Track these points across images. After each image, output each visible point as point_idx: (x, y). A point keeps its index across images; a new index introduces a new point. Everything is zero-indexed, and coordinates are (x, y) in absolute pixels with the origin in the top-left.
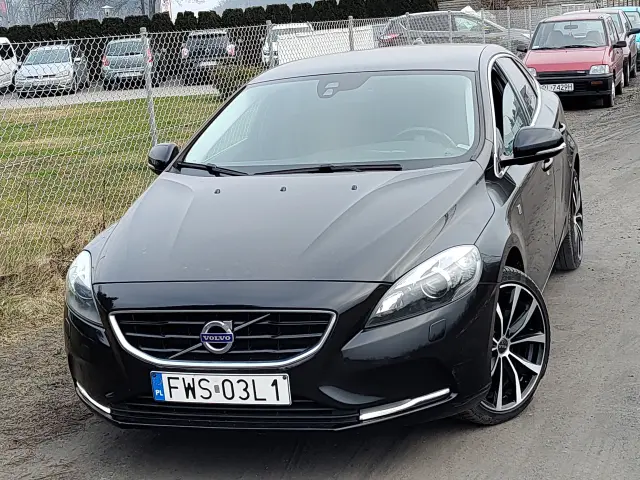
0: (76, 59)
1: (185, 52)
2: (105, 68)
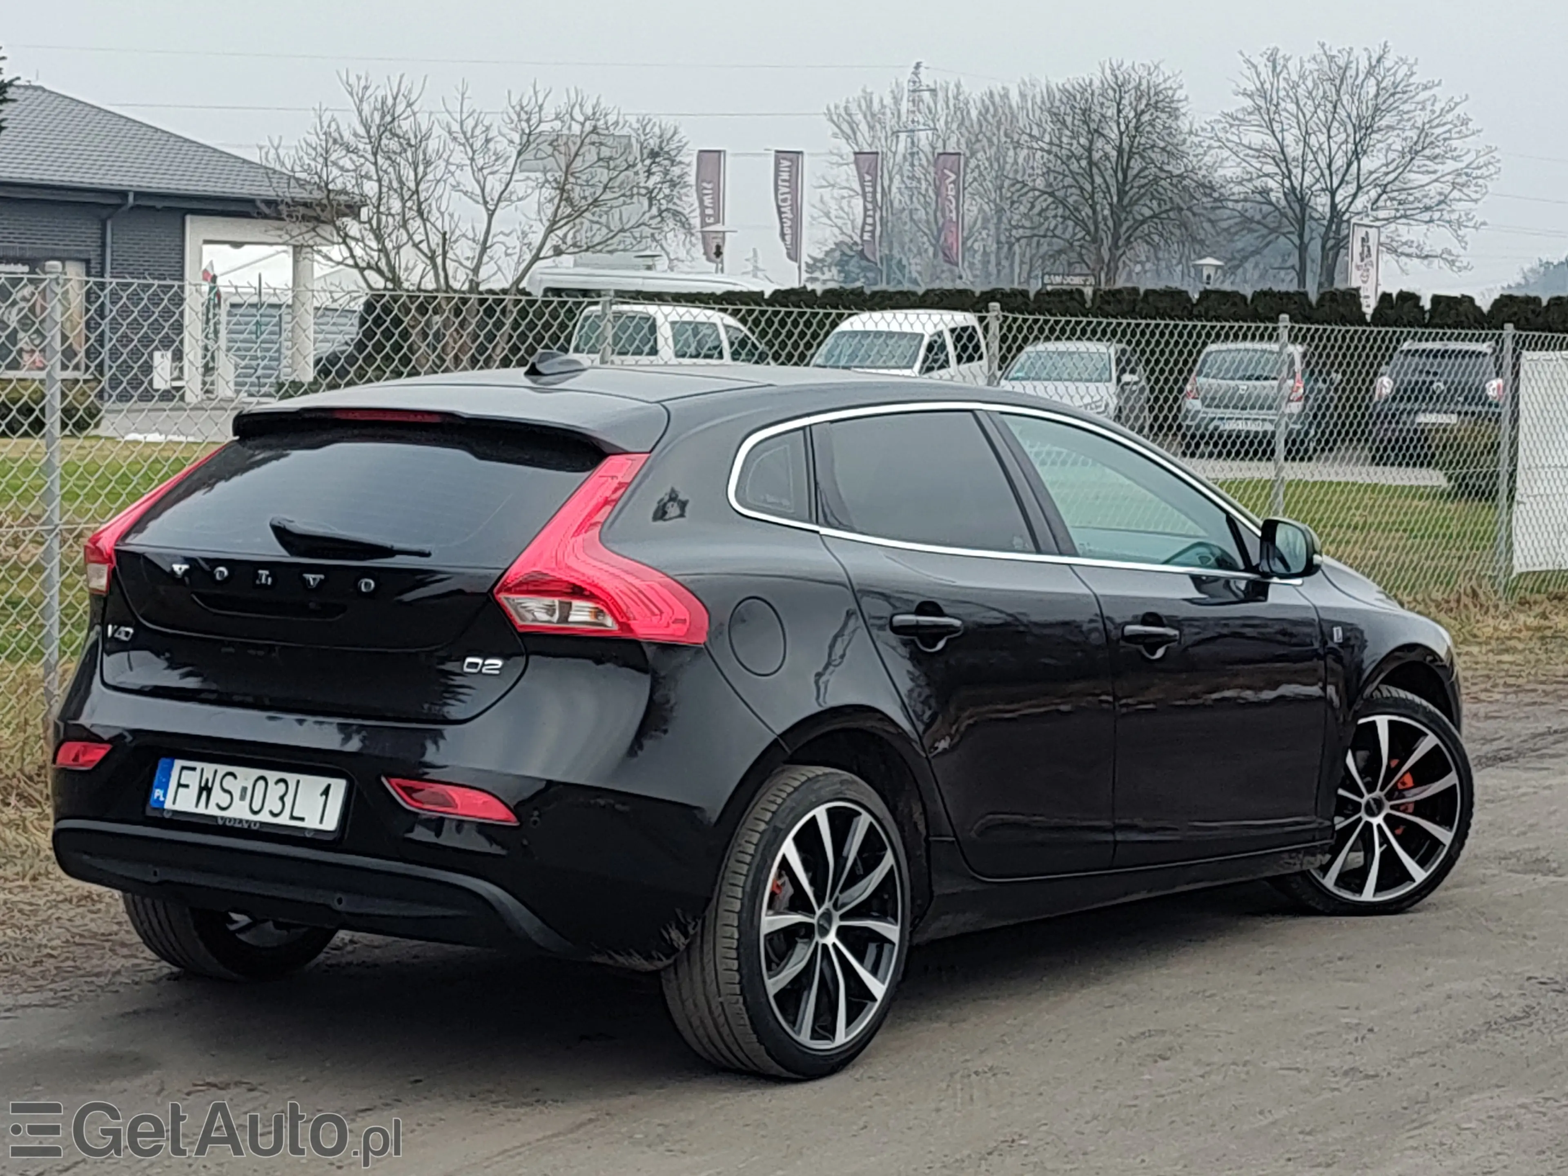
0: (1127, 377)
1: (1385, 385)
2: (1193, 404)
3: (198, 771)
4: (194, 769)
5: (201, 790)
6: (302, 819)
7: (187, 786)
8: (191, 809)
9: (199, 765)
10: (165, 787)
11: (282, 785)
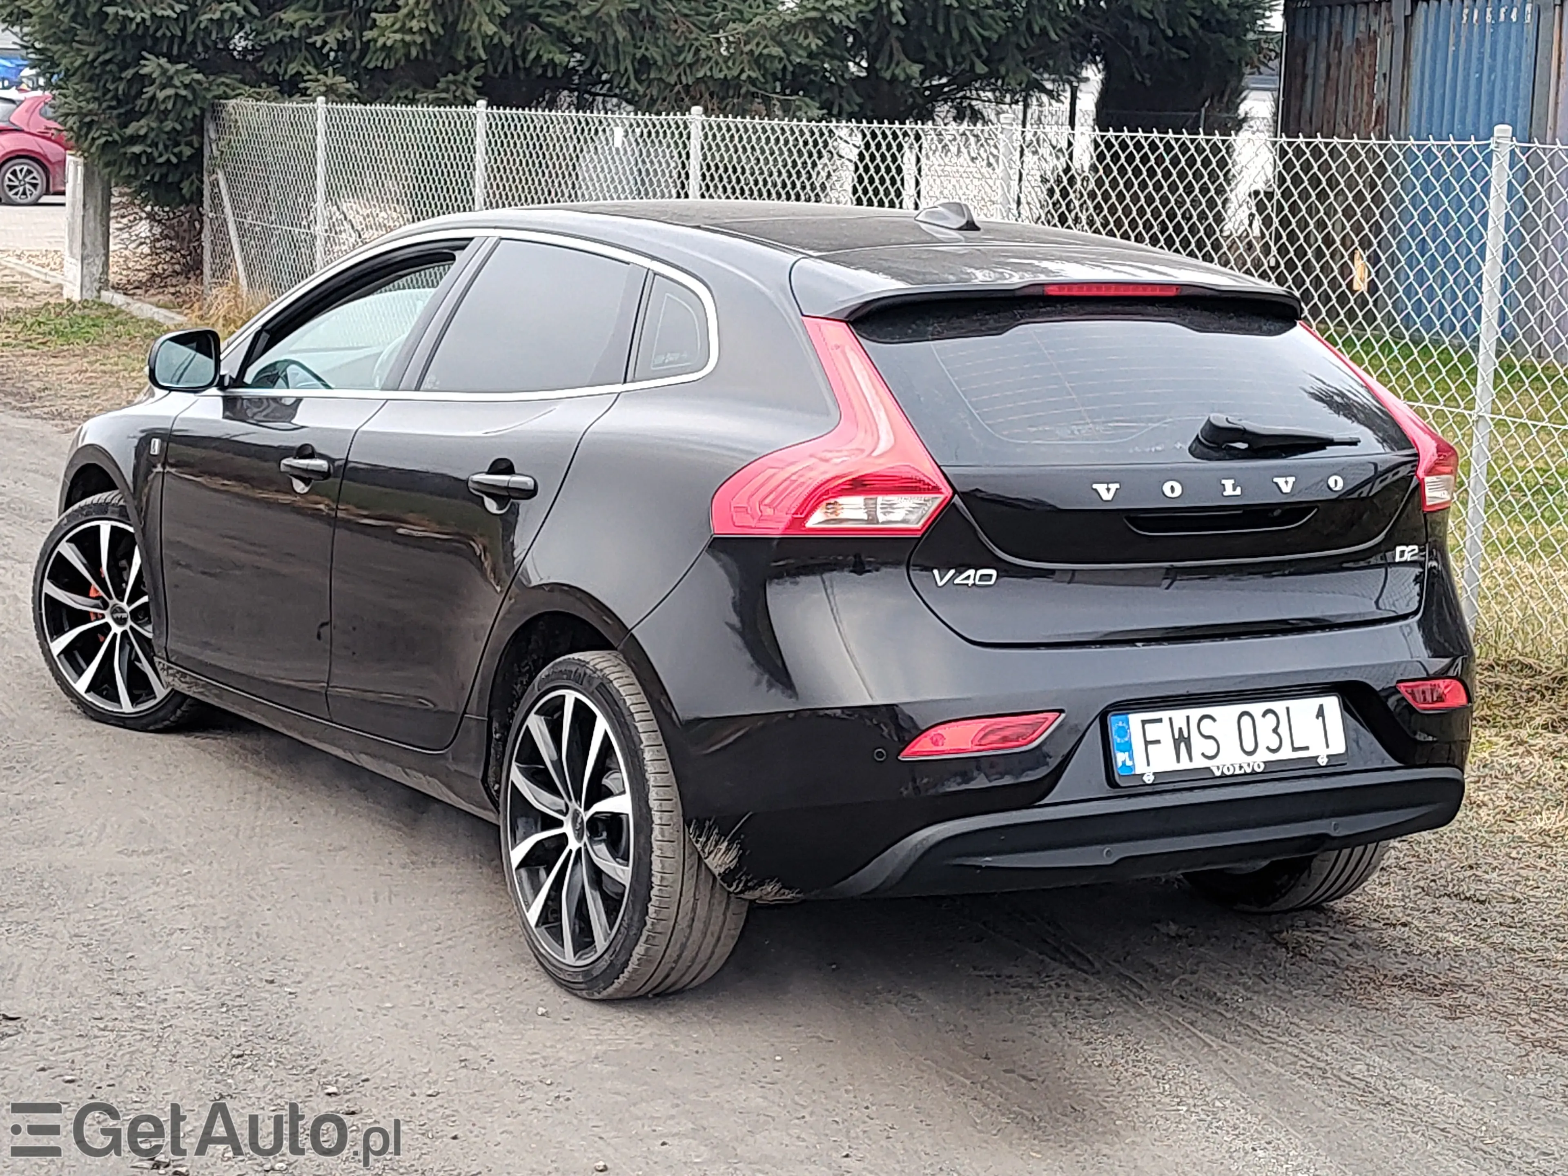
3: (1166, 722)
4: (1160, 720)
5: (1177, 743)
6: (1307, 748)
7: (1158, 742)
8: (1173, 766)
9: (1165, 715)
10: (1128, 748)
11: (1270, 716)
